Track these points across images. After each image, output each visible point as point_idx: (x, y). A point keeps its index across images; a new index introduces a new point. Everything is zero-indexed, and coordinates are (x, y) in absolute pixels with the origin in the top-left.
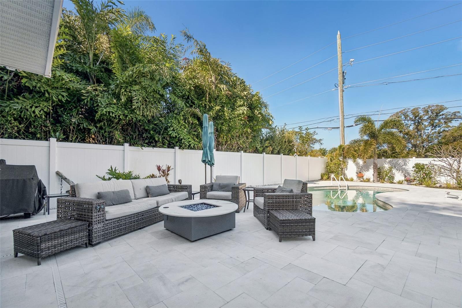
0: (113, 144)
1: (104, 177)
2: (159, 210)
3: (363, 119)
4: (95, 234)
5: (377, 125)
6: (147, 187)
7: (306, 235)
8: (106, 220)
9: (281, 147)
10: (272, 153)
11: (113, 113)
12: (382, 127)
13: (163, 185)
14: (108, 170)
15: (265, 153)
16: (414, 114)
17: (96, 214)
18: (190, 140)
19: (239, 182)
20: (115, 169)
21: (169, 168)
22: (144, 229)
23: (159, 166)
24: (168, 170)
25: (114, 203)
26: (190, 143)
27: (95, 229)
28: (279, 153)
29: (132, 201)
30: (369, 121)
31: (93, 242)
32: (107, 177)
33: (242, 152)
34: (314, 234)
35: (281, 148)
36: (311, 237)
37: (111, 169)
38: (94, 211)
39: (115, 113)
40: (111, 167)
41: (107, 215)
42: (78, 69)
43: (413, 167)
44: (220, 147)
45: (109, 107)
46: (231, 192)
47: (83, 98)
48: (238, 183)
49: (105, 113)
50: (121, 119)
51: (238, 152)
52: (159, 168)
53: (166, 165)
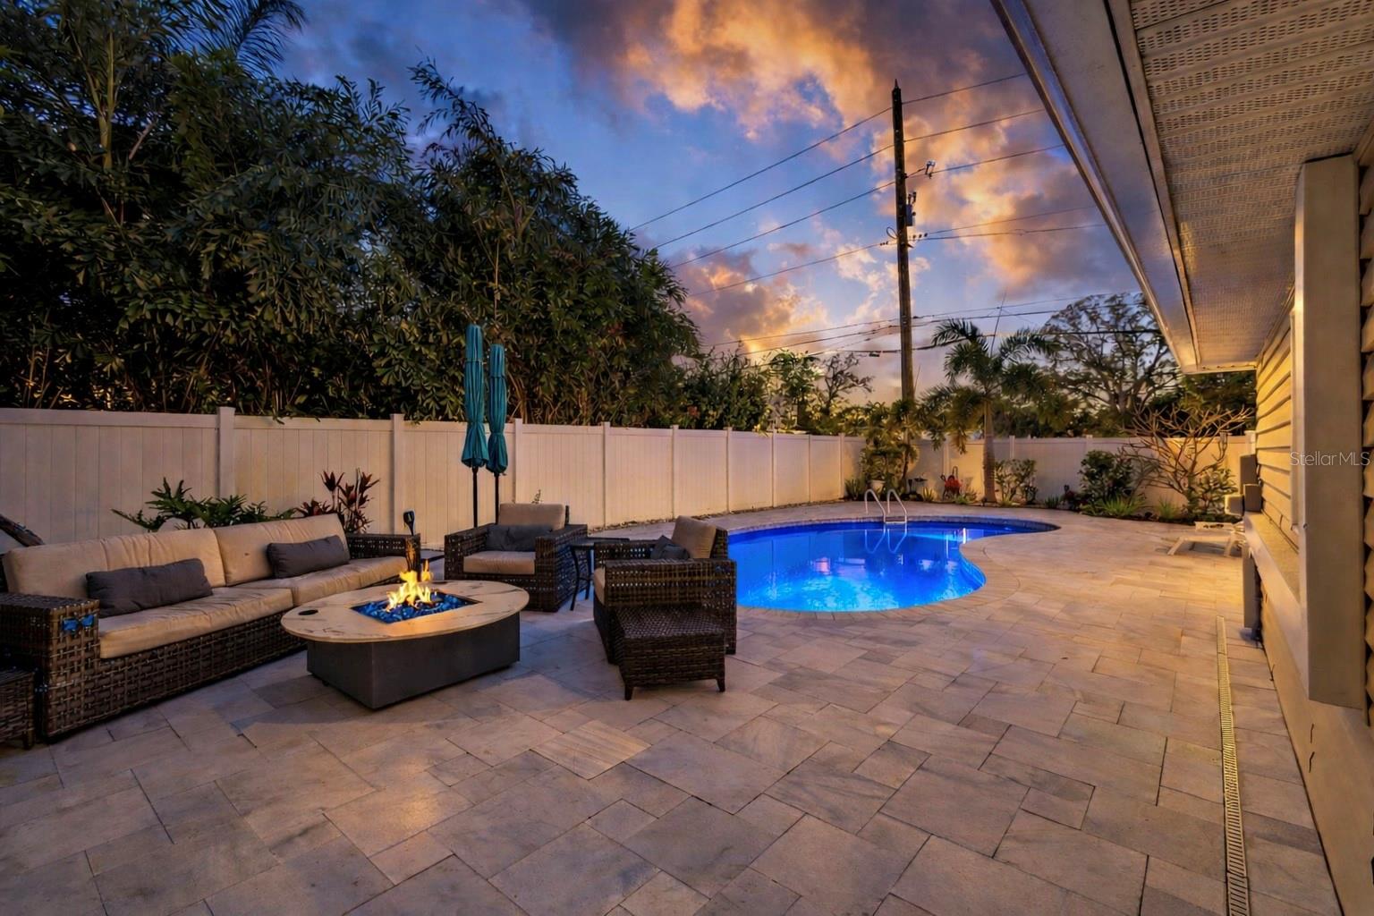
0: (185, 411)
1: (140, 515)
2: (282, 621)
3: (955, 329)
4: (57, 705)
5: (993, 347)
6: (270, 546)
7: (700, 677)
8: (104, 660)
9: (727, 408)
10: (700, 425)
11: (175, 316)
12: (1005, 351)
13: (326, 540)
14: (154, 493)
15: (676, 427)
16: (1113, 309)
17: (61, 646)
18: (441, 394)
19: (567, 521)
20: (180, 489)
21: (364, 483)
22: (242, 677)
23: (332, 474)
24: (363, 488)
25: (146, 604)
26: (443, 403)
27: (58, 690)
28: (719, 425)
29: (212, 594)
30: (974, 335)
31: (52, 730)
32: (151, 514)
33: (608, 424)
34: (722, 674)
35: (727, 411)
36: (713, 683)
37: (164, 491)
38: (55, 634)
39: (184, 317)
40: (166, 485)
41: (103, 643)
42: (55, 173)
43: (1084, 463)
44: (539, 412)
45: (163, 297)
46: (534, 553)
47: (74, 268)
48: (561, 525)
49: (148, 316)
50: (204, 333)
51: (593, 423)
52: (331, 483)
53: (357, 471)
